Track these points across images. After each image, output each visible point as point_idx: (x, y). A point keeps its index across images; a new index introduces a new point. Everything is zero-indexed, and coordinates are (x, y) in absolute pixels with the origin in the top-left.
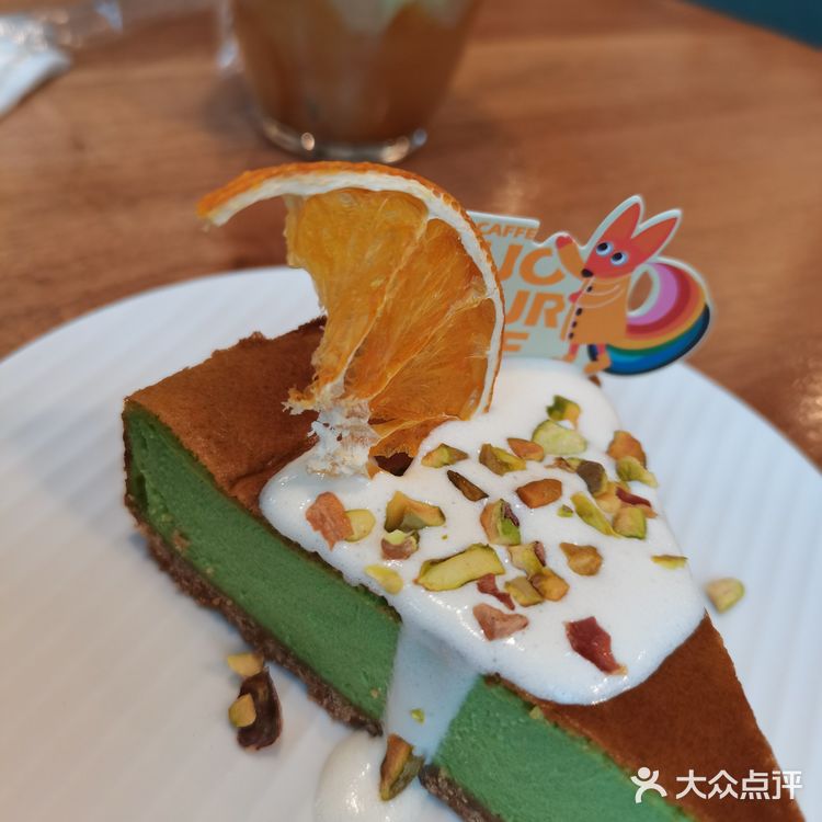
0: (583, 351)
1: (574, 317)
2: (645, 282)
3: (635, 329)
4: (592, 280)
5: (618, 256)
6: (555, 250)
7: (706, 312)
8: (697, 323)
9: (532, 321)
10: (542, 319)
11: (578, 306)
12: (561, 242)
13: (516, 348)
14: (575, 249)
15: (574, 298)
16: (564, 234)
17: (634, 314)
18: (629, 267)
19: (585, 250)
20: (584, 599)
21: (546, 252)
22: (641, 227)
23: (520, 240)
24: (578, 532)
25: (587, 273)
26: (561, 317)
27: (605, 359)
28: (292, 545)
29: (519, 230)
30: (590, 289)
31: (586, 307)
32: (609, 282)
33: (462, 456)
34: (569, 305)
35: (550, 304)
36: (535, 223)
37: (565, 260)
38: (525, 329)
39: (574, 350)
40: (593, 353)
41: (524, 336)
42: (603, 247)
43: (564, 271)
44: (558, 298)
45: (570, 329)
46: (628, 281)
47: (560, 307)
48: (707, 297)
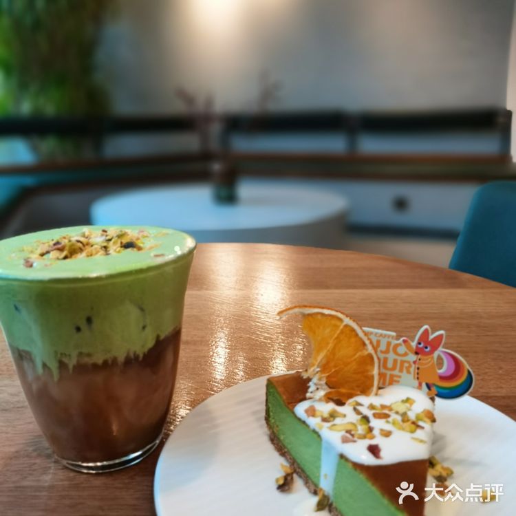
0: (424, 385)
1: (416, 371)
2: (439, 358)
3: (442, 378)
4: (419, 356)
5: (426, 348)
6: (403, 344)
7: (469, 372)
8: (467, 377)
9: (401, 370)
10: (405, 371)
11: (417, 366)
12: (405, 341)
13: (398, 382)
14: (409, 344)
15: (415, 362)
16: (405, 338)
17: (441, 371)
18: (432, 352)
19: (414, 344)
20: (378, 440)
21: (400, 345)
22: (431, 337)
23: (390, 340)
24: (388, 427)
25: (417, 353)
26: (412, 370)
27: (434, 390)
28: (299, 419)
29: (389, 336)
30: (420, 360)
31: (420, 367)
32: (426, 357)
33: (361, 405)
34: (413, 365)
35: (406, 365)
36: (394, 334)
37: (407, 348)
38: (400, 374)
39: (420, 384)
40: (429, 386)
41: (400, 377)
42: (420, 344)
43: (408, 351)
44: (409, 362)
45: (416, 376)
46: (433, 358)
47: (410, 366)
48: (467, 366)
